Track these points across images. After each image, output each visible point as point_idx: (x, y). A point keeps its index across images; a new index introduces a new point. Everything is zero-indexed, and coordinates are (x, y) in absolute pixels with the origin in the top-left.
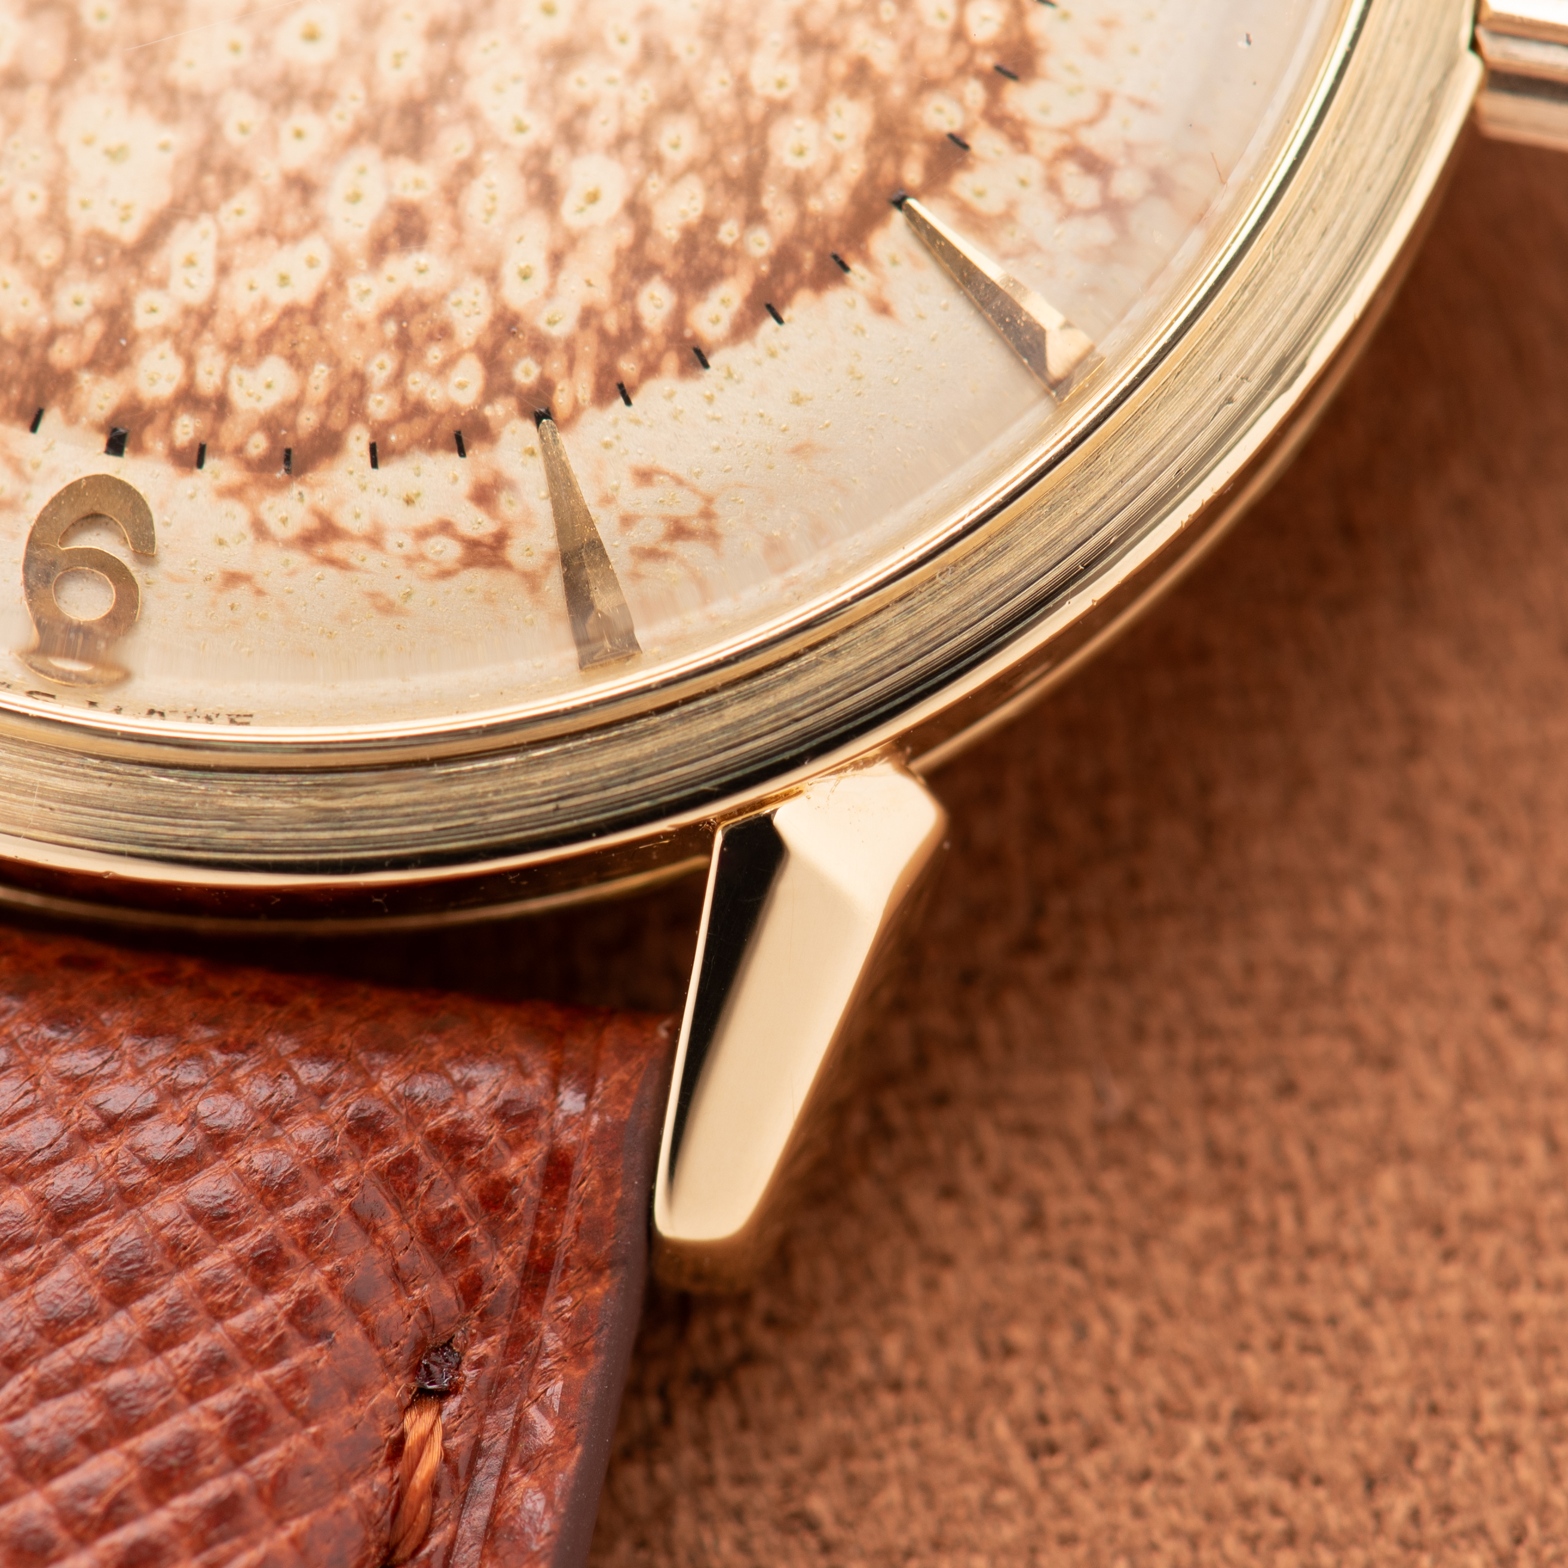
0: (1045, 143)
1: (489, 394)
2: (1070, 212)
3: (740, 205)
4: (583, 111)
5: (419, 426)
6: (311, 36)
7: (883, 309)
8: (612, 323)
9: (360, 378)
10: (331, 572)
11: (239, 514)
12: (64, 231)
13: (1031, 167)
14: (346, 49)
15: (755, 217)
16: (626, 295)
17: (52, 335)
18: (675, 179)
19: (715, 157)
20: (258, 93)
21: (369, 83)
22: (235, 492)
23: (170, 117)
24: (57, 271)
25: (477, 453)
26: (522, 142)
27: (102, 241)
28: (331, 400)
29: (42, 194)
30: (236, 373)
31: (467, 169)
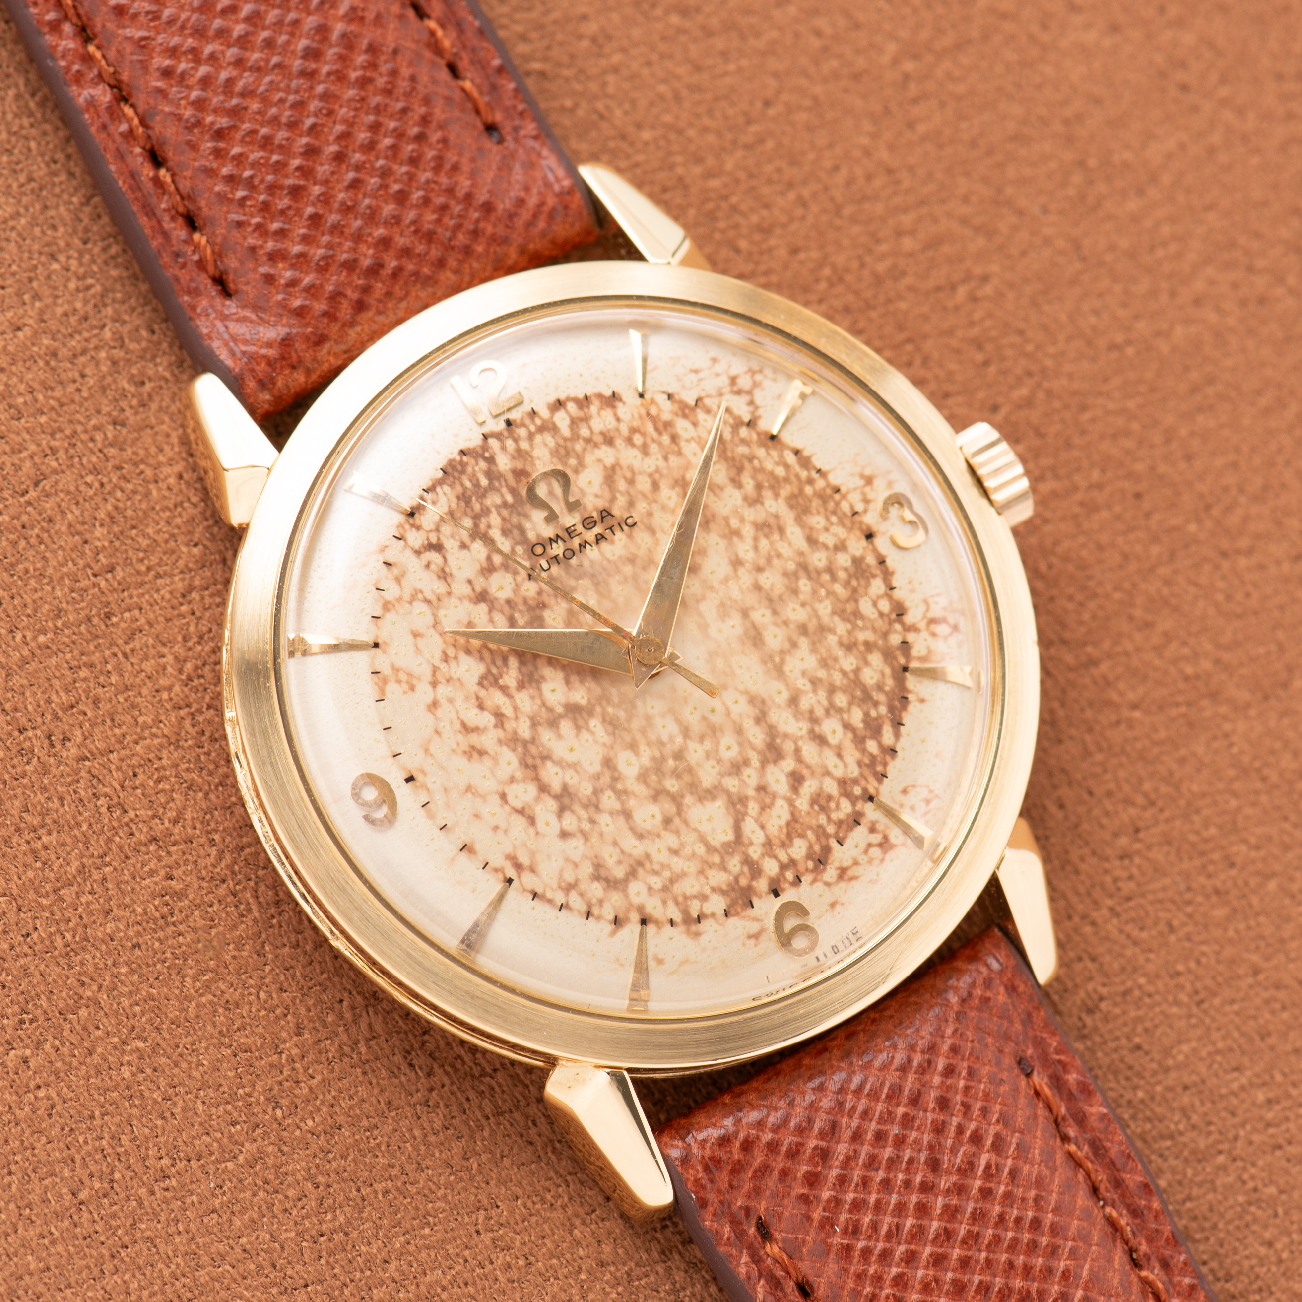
0: (922, 625)
1: (854, 804)
2: (946, 638)
3: (870, 704)
4: (811, 711)
5: (844, 827)
6: (729, 748)
7: (922, 701)
8: (867, 761)
9: (820, 826)
10: (853, 882)
11: (819, 885)
12: (716, 850)
13: (924, 634)
14: (740, 744)
15: (876, 704)
16: (864, 751)
17: (737, 879)
18: (849, 710)
19: (853, 697)
20: (730, 774)
21: (754, 748)
22: (814, 881)
23: (714, 798)
24: (723, 861)
25: (864, 821)
26: (804, 732)
27: (726, 845)
28: (818, 838)
29: (700, 845)
30: (790, 851)
31: (797, 751)
